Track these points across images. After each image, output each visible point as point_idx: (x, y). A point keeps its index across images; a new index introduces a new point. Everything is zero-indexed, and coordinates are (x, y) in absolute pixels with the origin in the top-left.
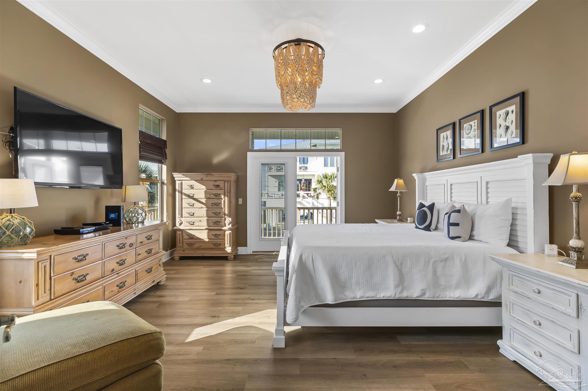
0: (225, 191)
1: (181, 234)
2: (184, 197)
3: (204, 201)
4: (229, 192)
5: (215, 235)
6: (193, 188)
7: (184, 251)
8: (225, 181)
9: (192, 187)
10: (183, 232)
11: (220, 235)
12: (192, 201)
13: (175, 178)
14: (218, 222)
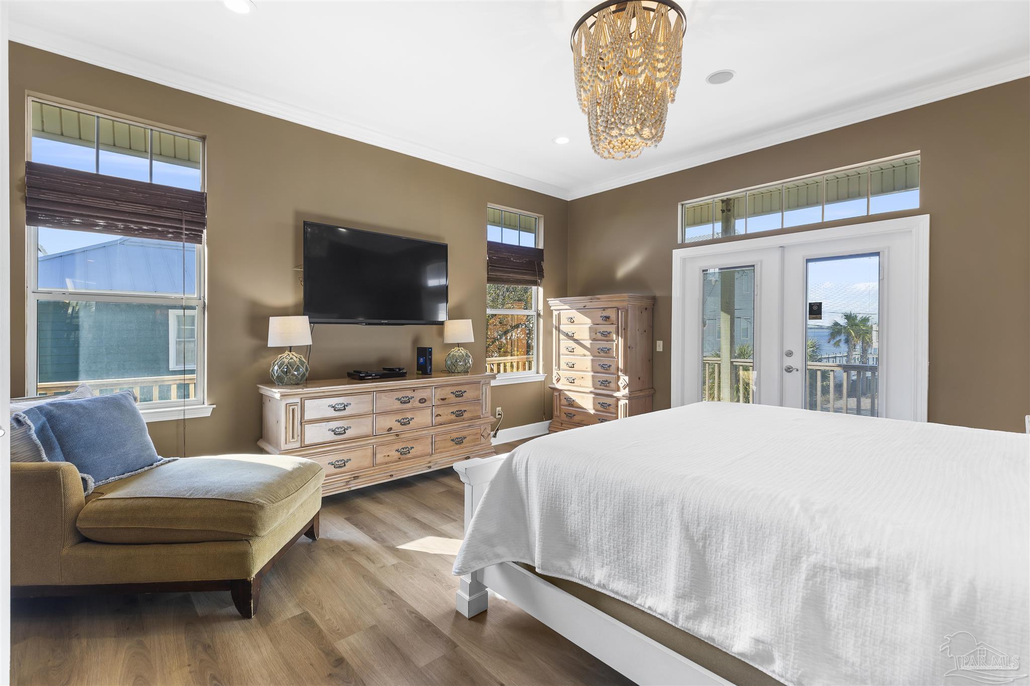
0: (618, 326)
1: (558, 397)
2: (562, 337)
3: (588, 343)
4: (624, 329)
5: (602, 405)
6: (574, 322)
7: (562, 424)
8: (618, 309)
9: (572, 321)
10: (561, 394)
11: (610, 405)
12: (572, 344)
13: (550, 307)
14: (607, 381)
